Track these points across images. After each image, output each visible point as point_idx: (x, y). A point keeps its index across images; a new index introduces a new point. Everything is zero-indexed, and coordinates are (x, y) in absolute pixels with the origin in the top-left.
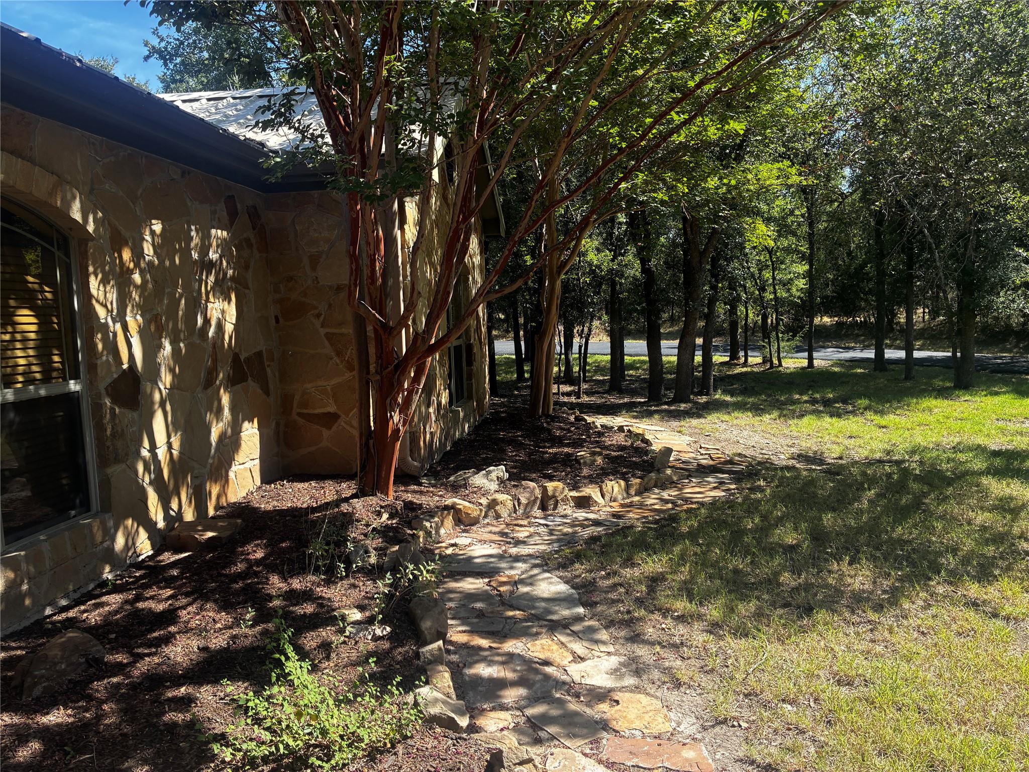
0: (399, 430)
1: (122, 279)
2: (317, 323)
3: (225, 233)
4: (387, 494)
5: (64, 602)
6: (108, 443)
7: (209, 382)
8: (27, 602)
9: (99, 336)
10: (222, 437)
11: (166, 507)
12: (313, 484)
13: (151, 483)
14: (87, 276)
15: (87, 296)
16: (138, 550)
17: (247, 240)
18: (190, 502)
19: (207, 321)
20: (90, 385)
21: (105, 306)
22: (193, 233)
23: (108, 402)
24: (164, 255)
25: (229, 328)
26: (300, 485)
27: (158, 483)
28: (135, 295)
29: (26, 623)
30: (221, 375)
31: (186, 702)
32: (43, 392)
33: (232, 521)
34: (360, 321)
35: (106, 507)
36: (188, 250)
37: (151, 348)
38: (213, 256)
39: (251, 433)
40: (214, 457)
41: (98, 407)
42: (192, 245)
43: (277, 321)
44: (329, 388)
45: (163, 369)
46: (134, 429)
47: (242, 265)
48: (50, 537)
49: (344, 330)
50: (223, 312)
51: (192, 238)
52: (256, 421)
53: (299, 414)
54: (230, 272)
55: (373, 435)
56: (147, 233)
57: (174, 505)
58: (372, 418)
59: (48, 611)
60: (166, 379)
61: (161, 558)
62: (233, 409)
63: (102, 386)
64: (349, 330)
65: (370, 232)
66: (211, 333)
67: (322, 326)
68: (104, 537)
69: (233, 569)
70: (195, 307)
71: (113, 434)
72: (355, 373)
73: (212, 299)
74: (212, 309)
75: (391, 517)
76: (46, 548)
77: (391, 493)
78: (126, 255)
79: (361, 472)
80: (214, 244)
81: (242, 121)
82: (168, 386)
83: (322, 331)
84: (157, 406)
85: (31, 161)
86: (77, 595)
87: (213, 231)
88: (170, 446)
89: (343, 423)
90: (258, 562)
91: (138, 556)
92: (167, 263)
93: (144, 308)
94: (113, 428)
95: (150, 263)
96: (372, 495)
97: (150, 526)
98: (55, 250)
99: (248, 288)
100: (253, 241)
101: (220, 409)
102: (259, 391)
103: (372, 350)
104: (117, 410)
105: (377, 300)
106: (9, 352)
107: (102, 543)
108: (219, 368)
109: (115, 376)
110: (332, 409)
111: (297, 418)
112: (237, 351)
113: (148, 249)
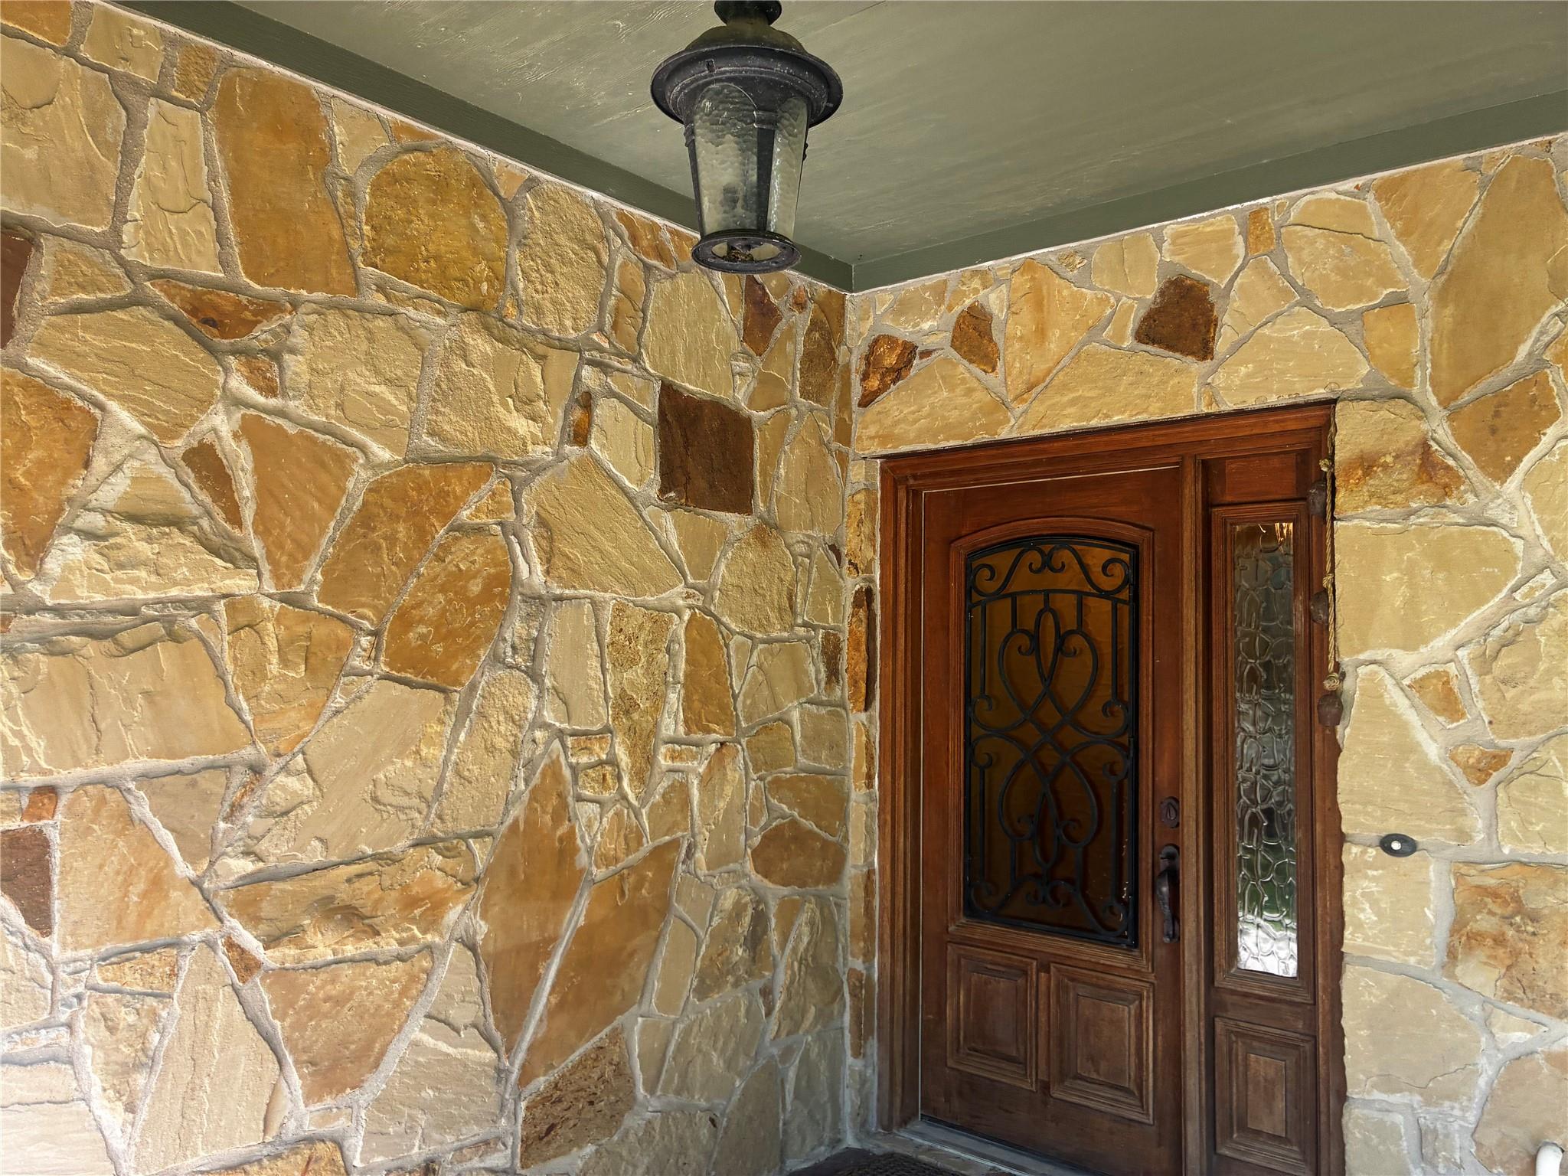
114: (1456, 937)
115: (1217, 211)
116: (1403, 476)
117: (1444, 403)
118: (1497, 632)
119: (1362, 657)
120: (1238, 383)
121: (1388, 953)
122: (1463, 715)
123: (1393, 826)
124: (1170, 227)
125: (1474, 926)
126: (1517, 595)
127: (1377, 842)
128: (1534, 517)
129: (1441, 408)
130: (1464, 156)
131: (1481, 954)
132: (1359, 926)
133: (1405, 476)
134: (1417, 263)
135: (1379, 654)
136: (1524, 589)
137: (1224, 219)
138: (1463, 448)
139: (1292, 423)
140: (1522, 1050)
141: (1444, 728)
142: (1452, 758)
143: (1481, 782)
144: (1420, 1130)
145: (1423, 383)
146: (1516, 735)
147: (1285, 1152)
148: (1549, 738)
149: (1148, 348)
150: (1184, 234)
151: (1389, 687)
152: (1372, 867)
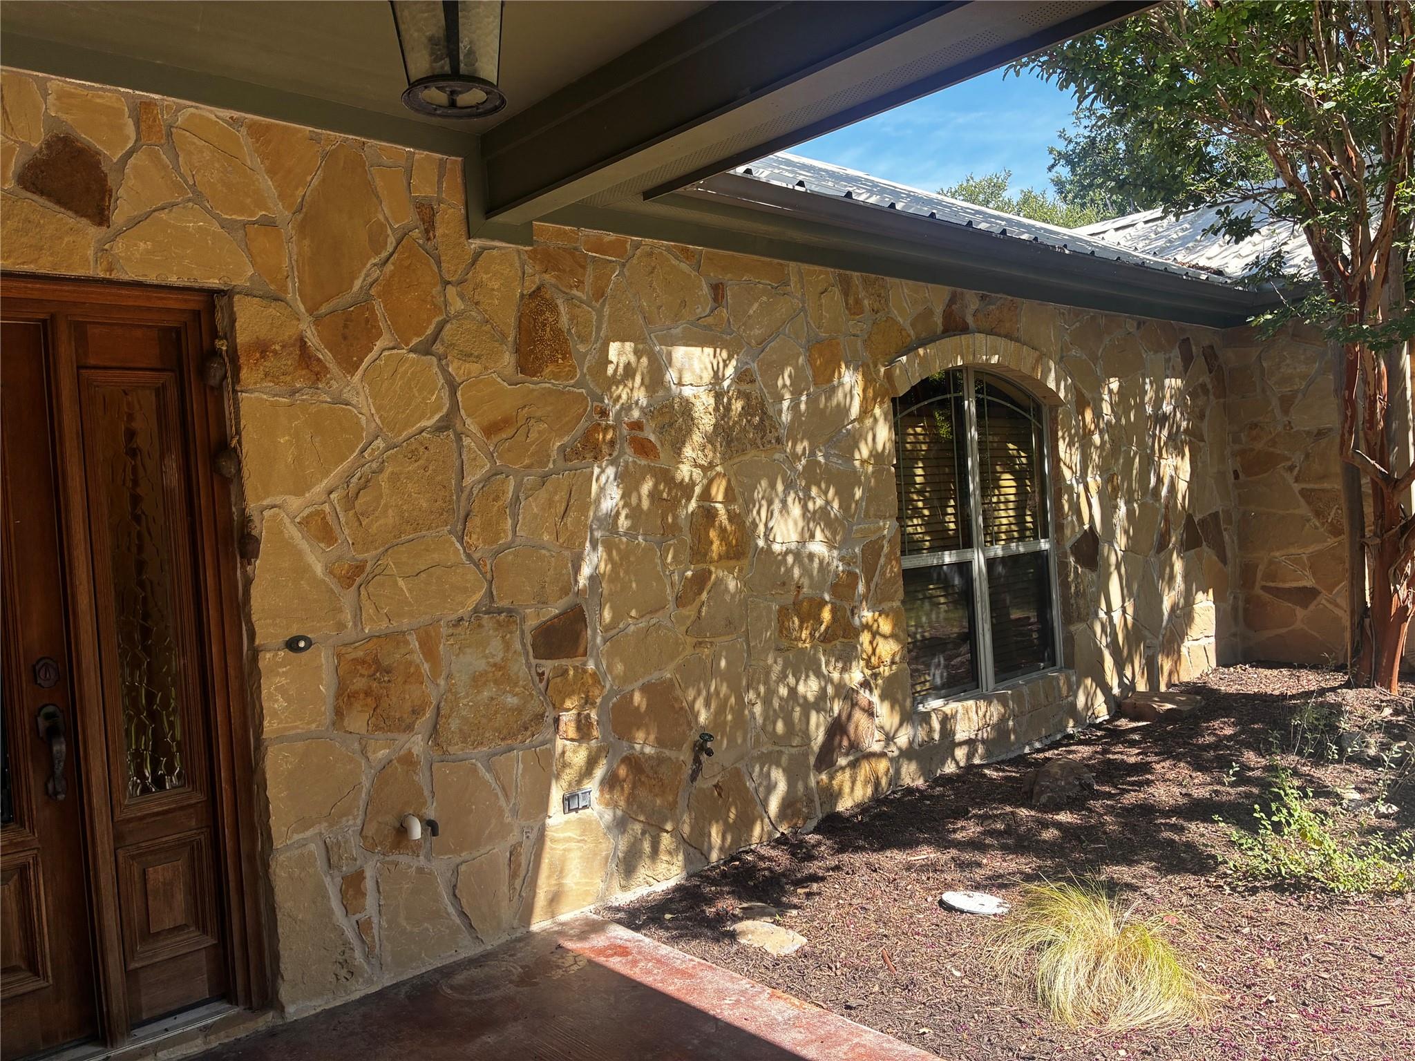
0: (1406, 608)
1: (1084, 441)
2: (1290, 478)
3: (1179, 381)
4: (1389, 687)
5: (1038, 745)
6: (1073, 601)
7: (1162, 545)
8: (1013, 737)
9: (1066, 497)
10: (1174, 608)
11: (1121, 675)
12: (1285, 671)
13: (1107, 646)
14: (1057, 440)
15: (1056, 460)
16: (1096, 712)
17: (1203, 386)
18: (1143, 673)
19: (1160, 480)
20: (1058, 543)
21: (1071, 468)
22: (1148, 387)
23: (1072, 560)
24: (1120, 413)
25: (1182, 486)
26: (1268, 672)
27: (1114, 647)
28: (1095, 457)
29: (1012, 755)
30: (1173, 539)
31: (1180, 830)
32: (1022, 550)
33: (1191, 696)
34: (1352, 474)
35: (1070, 664)
36: (1143, 404)
37: (1108, 510)
38: (1167, 408)
39: (1205, 607)
40: (1166, 628)
41: (1063, 566)
42: (1147, 399)
43: (1236, 476)
44: (1305, 557)
45: (1118, 531)
46: (1094, 589)
47: (1197, 415)
48: (1027, 683)
49: (1326, 485)
50: (1176, 468)
51: (1146, 392)
52: (1211, 591)
53: (1264, 588)
54: (1184, 424)
55: (1370, 613)
56: (1106, 392)
57: (1128, 673)
58: (1367, 592)
59: (1027, 750)
60: (1121, 541)
61: (1118, 723)
62: (1186, 577)
63: (1068, 545)
64: (1336, 485)
65: (1369, 370)
66: (1164, 492)
67: (1297, 481)
68: (1068, 693)
69: (1201, 741)
70: (1149, 464)
71: (1077, 592)
72: (1344, 538)
73: (1165, 455)
74: (1165, 466)
75: (1396, 713)
76: (1026, 690)
77: (1396, 685)
78: (1089, 415)
79: (1353, 657)
80: (1168, 395)
81: (1190, 245)
82: (1123, 549)
83: (1297, 487)
84: (1113, 568)
85: (1017, 340)
86: (1048, 742)
87: (1167, 381)
88: (1124, 612)
89: (1324, 601)
90: (1229, 738)
91: (1096, 718)
92: (1123, 421)
93: (1104, 470)
94: (1076, 587)
95: (1108, 423)
96: (1369, 687)
97: (1106, 689)
98: (1031, 418)
99: (1203, 440)
100: (1210, 387)
101: (1172, 578)
102: (1215, 558)
103: (1369, 509)
104: (1080, 570)
105: (1377, 448)
106: (996, 513)
107: (1067, 697)
108: (1172, 531)
109: (1078, 536)
110: (1309, 582)
111: (1261, 592)
112: (1191, 512)
113: (1106, 409)
114: (340, 701)
115: (108, 87)
116: (288, 362)
117: (310, 311)
118: (354, 480)
119: (265, 503)
120: (138, 256)
121: (297, 727)
122: (336, 540)
123: (294, 631)
124: (56, 83)
125: (353, 688)
126: (366, 454)
127: (283, 645)
128: (370, 401)
129: (307, 315)
130: (311, 129)
131: (358, 706)
132: (275, 714)
133: (289, 363)
134: (281, 196)
135: (278, 500)
136: (369, 450)
137: (116, 96)
138: (326, 347)
139: (173, 302)
140: (383, 763)
141: (324, 551)
142: (331, 573)
143: (350, 586)
144: (327, 847)
145: (294, 293)
146: (367, 551)
147: (185, 937)
148: (387, 550)
149: (35, 197)
150: (71, 95)
151: (288, 525)
152: (282, 665)
